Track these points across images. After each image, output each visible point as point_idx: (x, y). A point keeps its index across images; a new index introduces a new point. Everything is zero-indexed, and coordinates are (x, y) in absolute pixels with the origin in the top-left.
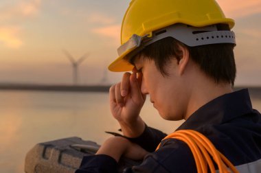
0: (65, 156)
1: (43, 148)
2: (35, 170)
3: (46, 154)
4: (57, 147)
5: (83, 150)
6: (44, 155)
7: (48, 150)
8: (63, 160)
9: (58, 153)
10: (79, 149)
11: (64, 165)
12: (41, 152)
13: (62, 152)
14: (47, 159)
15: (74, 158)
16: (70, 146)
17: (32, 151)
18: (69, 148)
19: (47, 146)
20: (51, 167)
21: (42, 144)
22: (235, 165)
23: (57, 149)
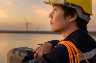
0: (21, 53)
1: (13, 50)
2: (11, 58)
3: (15, 52)
4: (19, 50)
5: (28, 51)
6: (14, 53)
7: (15, 51)
8: (21, 55)
9: (19, 52)
10: (27, 51)
11: (21, 56)
12: (13, 52)
13: (20, 52)
14: (15, 54)
15: (25, 54)
16: (24, 50)
17: (10, 52)
18: (23, 50)
19: (15, 50)
20: (17, 57)
21: (13, 49)
22: (82, 53)
23: (19, 51)
